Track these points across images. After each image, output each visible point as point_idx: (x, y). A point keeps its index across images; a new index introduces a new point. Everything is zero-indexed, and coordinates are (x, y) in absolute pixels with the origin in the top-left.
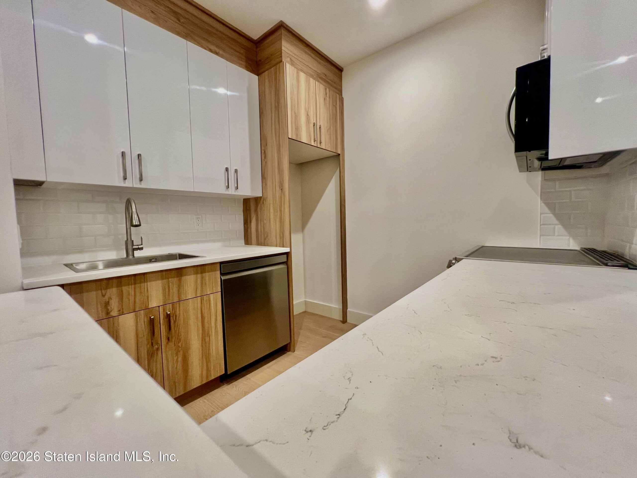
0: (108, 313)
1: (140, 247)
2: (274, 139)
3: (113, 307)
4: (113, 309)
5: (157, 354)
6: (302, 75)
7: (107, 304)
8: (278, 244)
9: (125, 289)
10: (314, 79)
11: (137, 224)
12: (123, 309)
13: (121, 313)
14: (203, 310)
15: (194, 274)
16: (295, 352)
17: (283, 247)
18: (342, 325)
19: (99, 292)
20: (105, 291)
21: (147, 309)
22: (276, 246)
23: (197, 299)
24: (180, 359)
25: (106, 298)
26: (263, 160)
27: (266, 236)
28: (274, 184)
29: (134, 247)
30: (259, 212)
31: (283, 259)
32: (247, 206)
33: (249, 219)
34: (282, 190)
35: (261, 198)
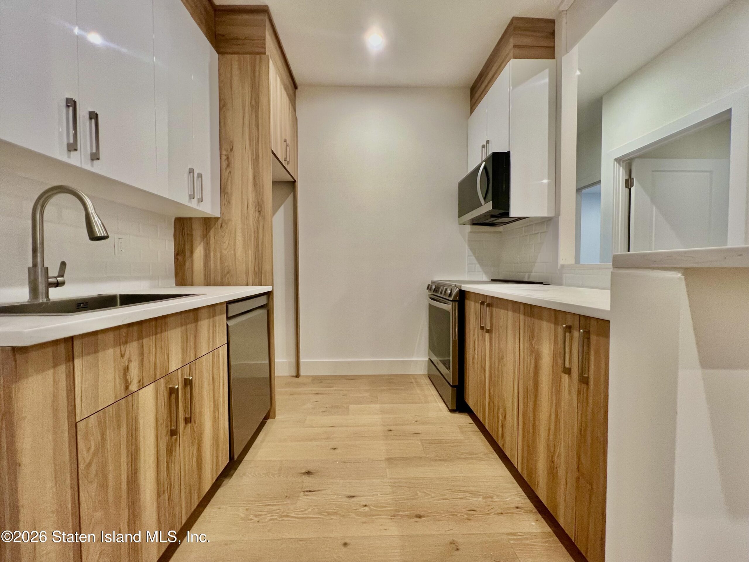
0: (127, 388)
1: (60, 279)
2: (248, 146)
3: (132, 376)
4: (133, 379)
5: (176, 447)
6: (278, 80)
7: (126, 369)
8: (250, 281)
9: (145, 341)
11: (103, 235)
12: (142, 378)
13: (142, 386)
14: (214, 371)
15: (207, 319)
16: (276, 417)
17: (261, 285)
18: (297, 380)
19: (118, 349)
20: (125, 346)
21: (167, 375)
22: (247, 285)
23: (209, 355)
24: (195, 451)
25: (125, 361)
26: (224, 169)
27: (226, 272)
28: (246, 203)
29: (51, 280)
30: (212, 239)
31: (263, 301)
32: (183, 229)
33: (187, 247)
34: (261, 212)
35: (217, 219)
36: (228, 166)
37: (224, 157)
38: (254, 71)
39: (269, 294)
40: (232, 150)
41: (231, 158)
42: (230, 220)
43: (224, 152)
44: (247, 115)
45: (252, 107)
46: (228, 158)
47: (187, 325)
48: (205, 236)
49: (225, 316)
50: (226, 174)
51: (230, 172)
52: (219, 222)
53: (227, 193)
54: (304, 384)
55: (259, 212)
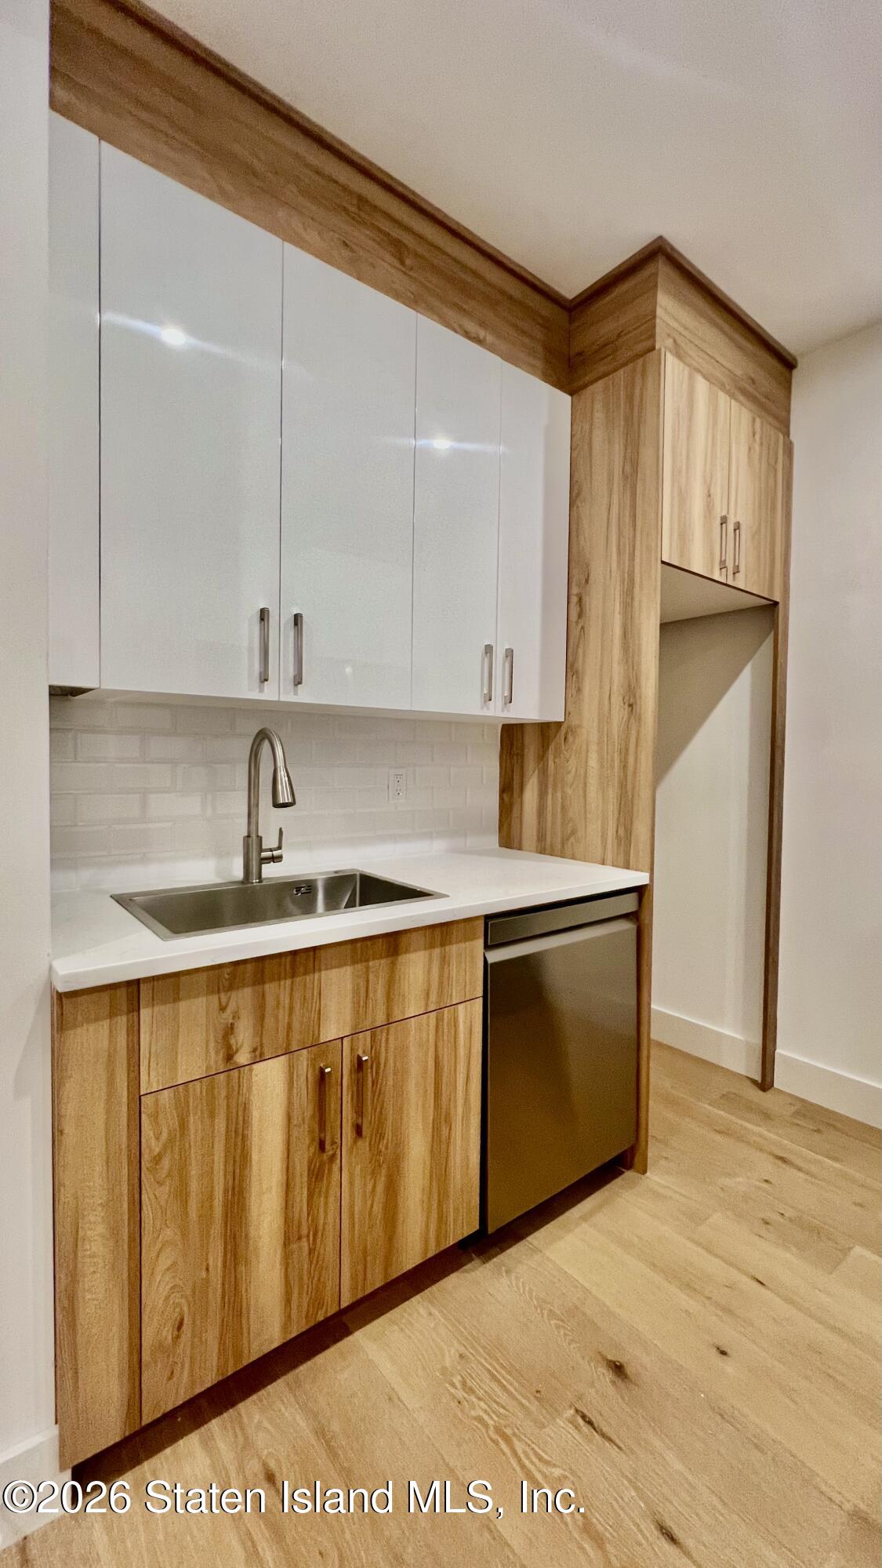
0: (229, 1057)
1: (276, 853)
2: (614, 565)
3: (240, 1042)
4: (241, 1046)
5: (330, 1170)
6: (701, 385)
7: (230, 1030)
8: (609, 857)
9: (270, 988)
10: (727, 393)
11: (287, 801)
12: (261, 1045)
13: (259, 1056)
14: (440, 1049)
16: (648, 1174)
17: (627, 867)
18: (755, 1095)
19: (214, 998)
20: (229, 994)
21: (317, 1046)
22: (603, 862)
23: (429, 1017)
24: (380, 1188)
25: (227, 1016)
26: (573, 625)
27: (569, 832)
28: (607, 688)
29: (264, 854)
30: (551, 763)
32: (512, 745)
33: (516, 778)
34: (634, 706)
35: (559, 724)
36: (580, 615)
37: (574, 599)
38: (630, 398)
39: (640, 891)
40: (587, 581)
41: (586, 599)
42: (580, 726)
43: (575, 591)
44: (615, 498)
45: (625, 477)
46: (580, 599)
47: (367, 960)
48: (542, 757)
49: (480, 942)
50: (575, 632)
51: (583, 628)
52: (563, 729)
53: (577, 672)
54: (766, 1116)
55: (631, 705)
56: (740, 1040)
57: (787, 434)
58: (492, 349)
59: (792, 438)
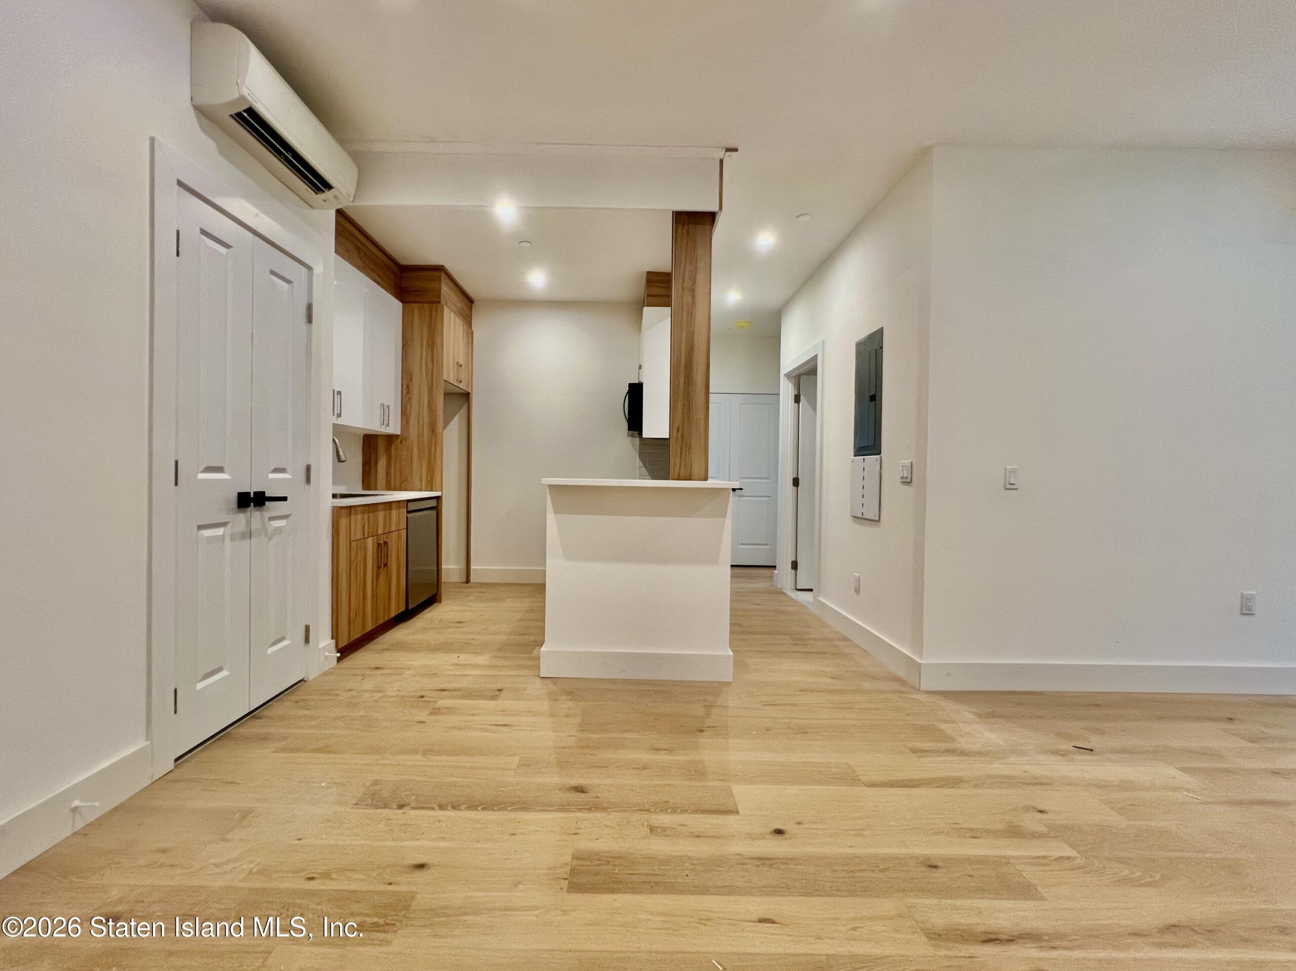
0: (364, 535)
2: (424, 377)
3: (366, 530)
5: (379, 577)
6: (452, 314)
8: (424, 487)
10: (455, 313)
12: (369, 532)
13: (368, 536)
14: (399, 543)
15: (396, 508)
16: (442, 602)
17: (433, 491)
18: (466, 585)
21: (378, 536)
22: (421, 490)
23: (397, 532)
24: (388, 588)
26: (404, 397)
27: (403, 480)
28: (421, 424)
30: (393, 450)
31: (433, 503)
32: (370, 443)
33: (373, 458)
34: (434, 431)
35: (398, 436)
36: (408, 393)
37: (405, 386)
38: (431, 316)
39: (438, 498)
40: (411, 380)
41: (411, 387)
42: (408, 438)
43: (405, 382)
44: (424, 352)
46: (408, 386)
48: (388, 449)
49: (405, 509)
50: (406, 399)
51: (409, 398)
52: (399, 440)
53: (407, 415)
54: (471, 587)
55: (432, 430)
56: (457, 569)
57: (471, 329)
58: (381, 286)
59: (473, 329)
